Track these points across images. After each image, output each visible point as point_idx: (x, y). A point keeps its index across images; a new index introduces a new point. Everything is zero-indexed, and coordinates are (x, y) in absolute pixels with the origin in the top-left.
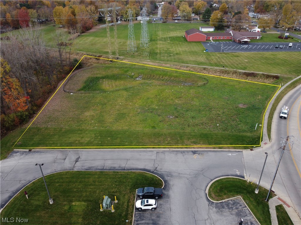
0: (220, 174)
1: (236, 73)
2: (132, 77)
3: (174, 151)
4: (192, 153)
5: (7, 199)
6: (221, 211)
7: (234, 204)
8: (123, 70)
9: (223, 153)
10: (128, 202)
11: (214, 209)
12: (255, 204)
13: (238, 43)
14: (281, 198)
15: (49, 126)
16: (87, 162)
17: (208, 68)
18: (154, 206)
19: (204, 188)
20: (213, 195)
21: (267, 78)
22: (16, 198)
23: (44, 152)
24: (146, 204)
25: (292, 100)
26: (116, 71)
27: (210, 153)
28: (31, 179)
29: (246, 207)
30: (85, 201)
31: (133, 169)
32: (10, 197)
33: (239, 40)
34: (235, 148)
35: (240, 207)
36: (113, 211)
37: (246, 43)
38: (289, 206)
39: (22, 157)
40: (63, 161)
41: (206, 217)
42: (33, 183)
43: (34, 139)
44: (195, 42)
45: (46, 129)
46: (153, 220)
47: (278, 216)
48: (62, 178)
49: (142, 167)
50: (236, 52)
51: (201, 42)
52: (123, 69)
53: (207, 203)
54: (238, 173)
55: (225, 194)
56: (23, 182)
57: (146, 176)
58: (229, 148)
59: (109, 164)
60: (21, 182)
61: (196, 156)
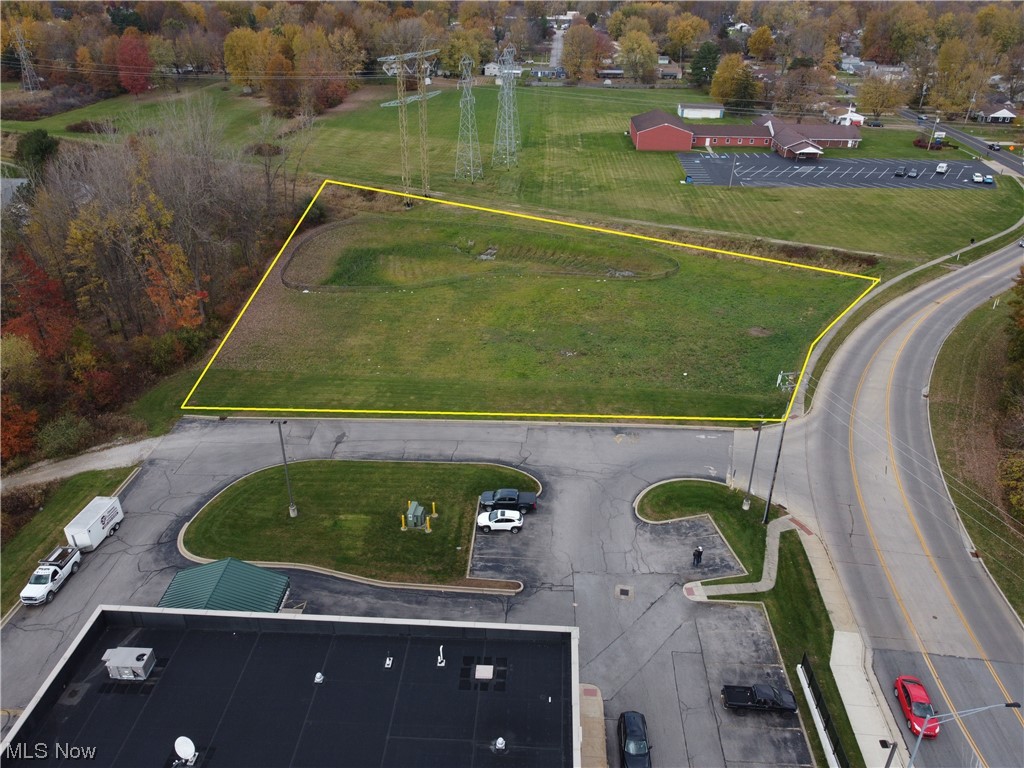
0: (672, 474)
1: (760, 246)
2: (467, 251)
3: (570, 427)
4: (612, 432)
5: (195, 507)
6: (663, 539)
7: (690, 528)
8: (443, 231)
9: (686, 434)
10: (462, 517)
11: (648, 535)
12: (738, 528)
13: (788, 158)
14: (797, 518)
15: (259, 368)
16: (363, 443)
17: (683, 231)
18: (517, 524)
19: (630, 498)
20: (649, 510)
21: (844, 262)
22: (213, 507)
23: (256, 423)
24: (500, 517)
25: (893, 320)
26: (422, 235)
27: (655, 434)
28: (239, 473)
29: (717, 532)
30: (366, 514)
31: (472, 460)
32: (200, 505)
33: (789, 151)
34: (716, 423)
35: (705, 533)
36: (429, 531)
37: (810, 159)
38: (809, 533)
39: (207, 430)
40: (306, 441)
41: (628, 548)
42: (245, 480)
43: (228, 396)
44: (658, 152)
45: (254, 373)
46: (513, 548)
47: (780, 550)
48: (309, 473)
49: (493, 457)
50: (774, 187)
51: (678, 152)
52: (442, 228)
53: (633, 524)
54: (713, 473)
55: (675, 509)
56: (222, 478)
57: (501, 473)
58: (702, 423)
59: (414, 449)
60: (216, 478)
61: (620, 439)
